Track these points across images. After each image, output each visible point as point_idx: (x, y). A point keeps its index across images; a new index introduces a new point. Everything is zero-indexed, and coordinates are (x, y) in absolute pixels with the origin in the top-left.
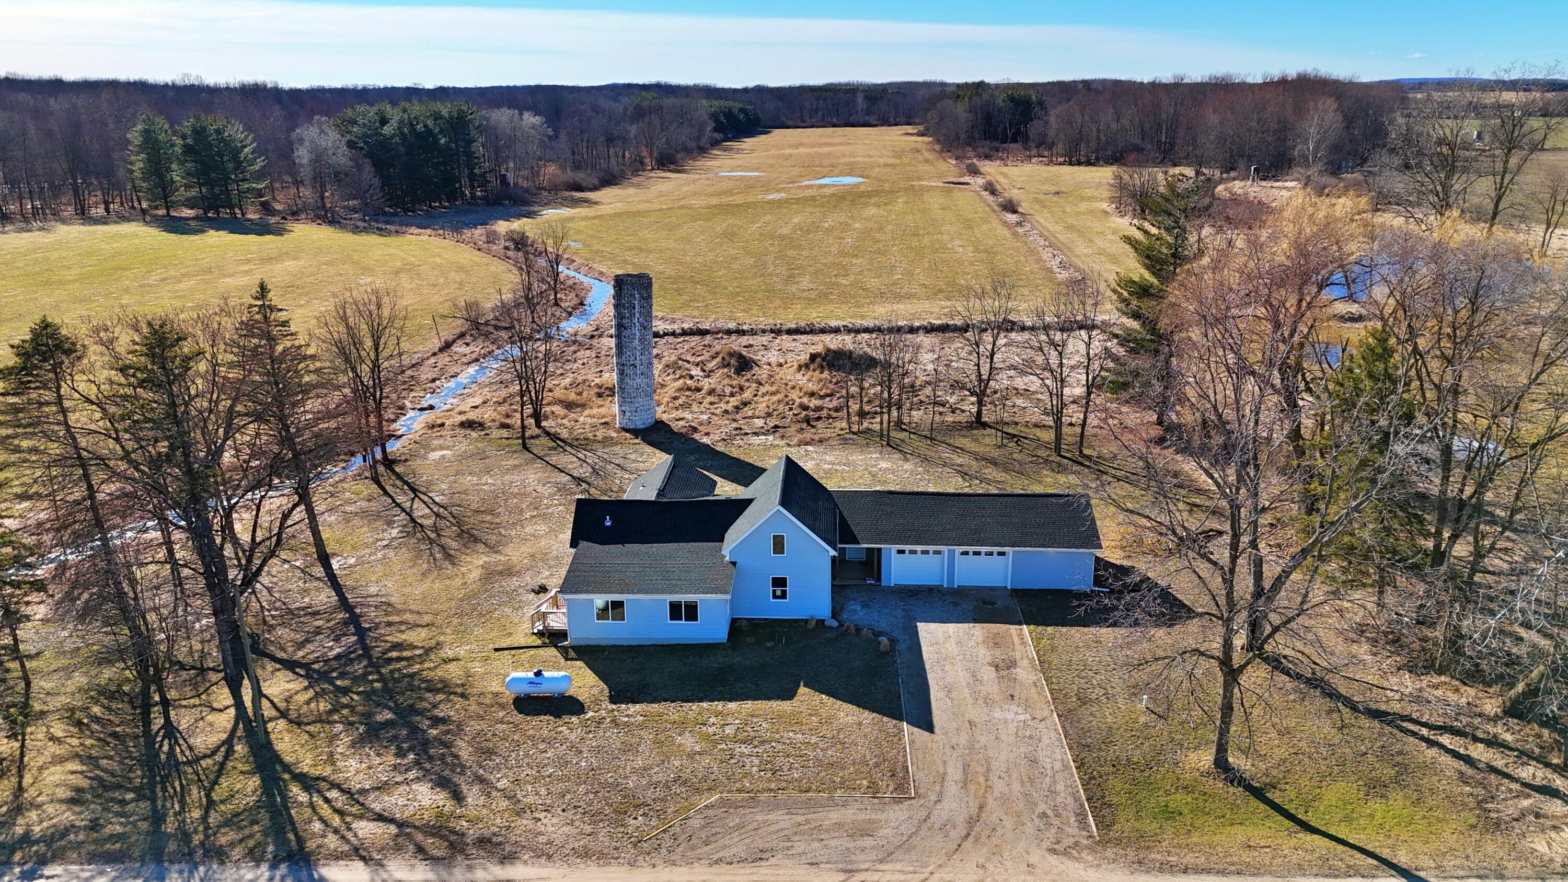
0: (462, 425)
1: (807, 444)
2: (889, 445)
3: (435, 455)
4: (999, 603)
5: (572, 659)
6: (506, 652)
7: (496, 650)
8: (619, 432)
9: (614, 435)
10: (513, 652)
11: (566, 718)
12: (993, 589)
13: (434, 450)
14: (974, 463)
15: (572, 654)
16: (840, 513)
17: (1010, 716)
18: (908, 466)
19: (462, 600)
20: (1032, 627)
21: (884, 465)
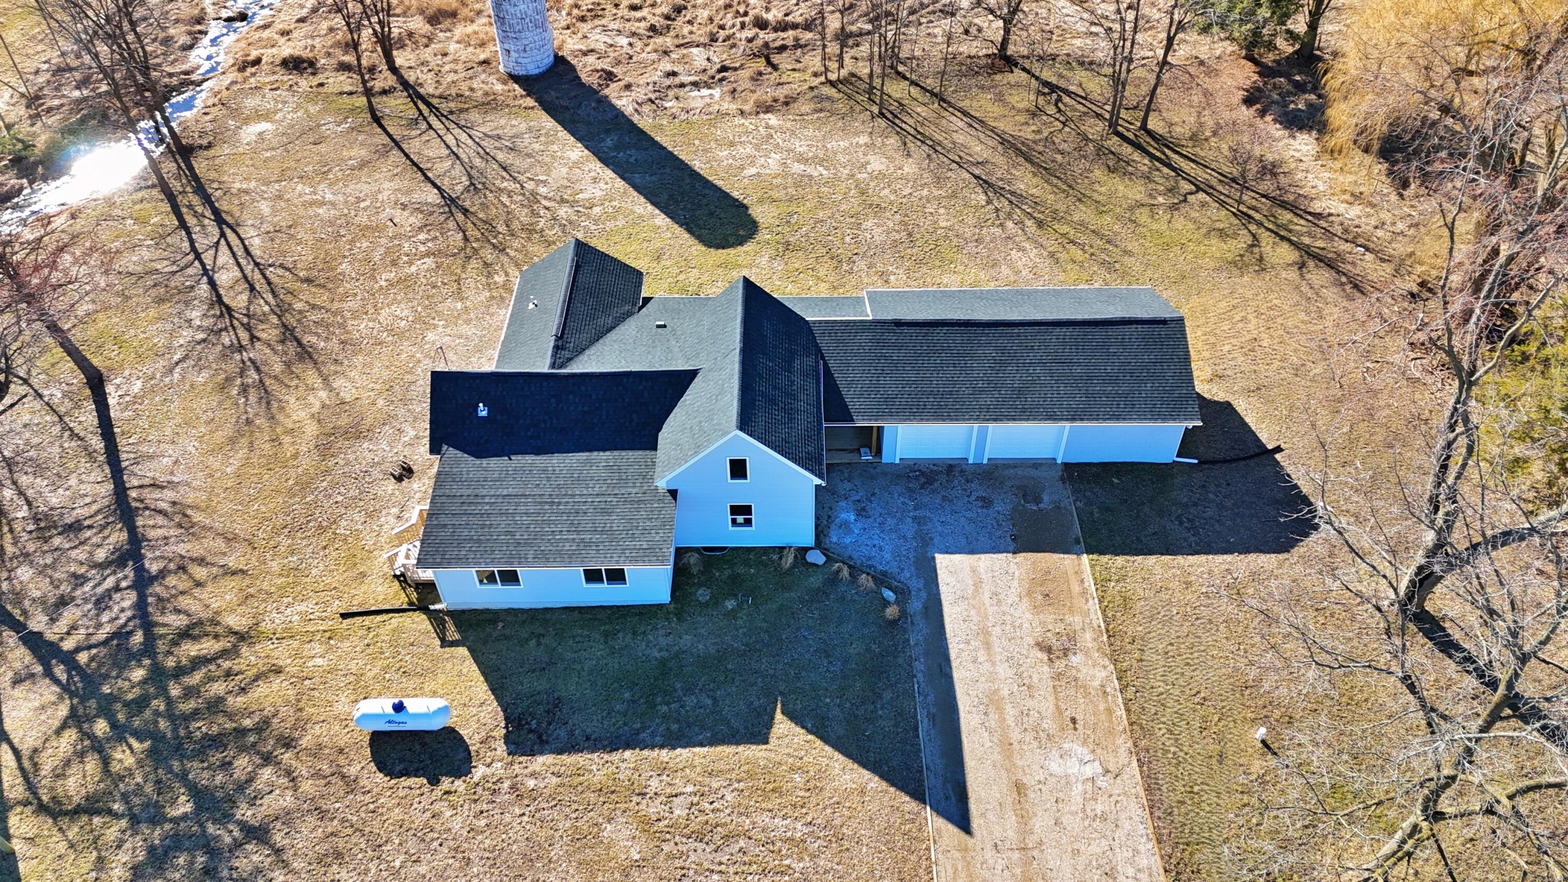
0: (285, 63)
1: (768, 109)
2: (882, 115)
3: (251, 131)
4: (1046, 498)
5: (453, 644)
6: (358, 620)
7: (344, 616)
8: (505, 83)
9: (499, 87)
10: (368, 620)
11: (446, 783)
12: (1036, 464)
13: (247, 121)
14: (1000, 160)
15: (452, 633)
16: (826, 365)
17: (1073, 767)
18: (910, 168)
19: (291, 493)
20: (1095, 557)
21: (877, 164)
